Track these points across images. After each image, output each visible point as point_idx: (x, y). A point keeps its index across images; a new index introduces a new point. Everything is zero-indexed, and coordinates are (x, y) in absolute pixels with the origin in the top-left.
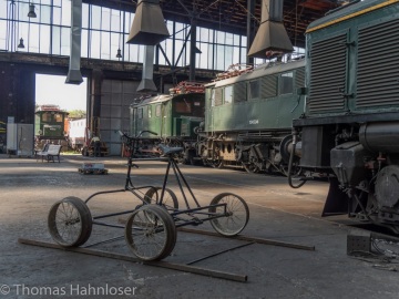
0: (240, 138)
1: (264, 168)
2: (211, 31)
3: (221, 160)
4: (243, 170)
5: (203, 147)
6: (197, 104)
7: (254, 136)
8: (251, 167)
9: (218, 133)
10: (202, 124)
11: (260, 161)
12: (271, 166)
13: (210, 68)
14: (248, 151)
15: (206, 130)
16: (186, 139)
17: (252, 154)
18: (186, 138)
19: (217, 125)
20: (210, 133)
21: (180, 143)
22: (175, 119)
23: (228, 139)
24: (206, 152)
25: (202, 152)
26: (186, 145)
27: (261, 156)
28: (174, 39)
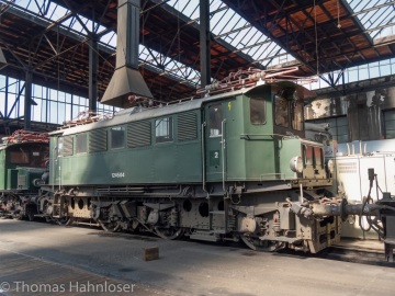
0: (97, 193)
1: (130, 227)
2: (45, 89)
3: (70, 217)
4: (100, 228)
5: (46, 202)
6: (36, 154)
7: (119, 191)
8: (111, 225)
9: (67, 188)
10: (44, 176)
11: (125, 219)
12: (140, 225)
13: (44, 121)
14: (108, 208)
15: (52, 183)
16: (23, 193)
17: (114, 211)
18: (23, 191)
19: (66, 178)
20: (56, 187)
21: (16, 197)
22: (9, 171)
23: (80, 194)
24: (50, 209)
25: (45, 208)
26: (23, 199)
27: (128, 215)
28: (7, 92)
